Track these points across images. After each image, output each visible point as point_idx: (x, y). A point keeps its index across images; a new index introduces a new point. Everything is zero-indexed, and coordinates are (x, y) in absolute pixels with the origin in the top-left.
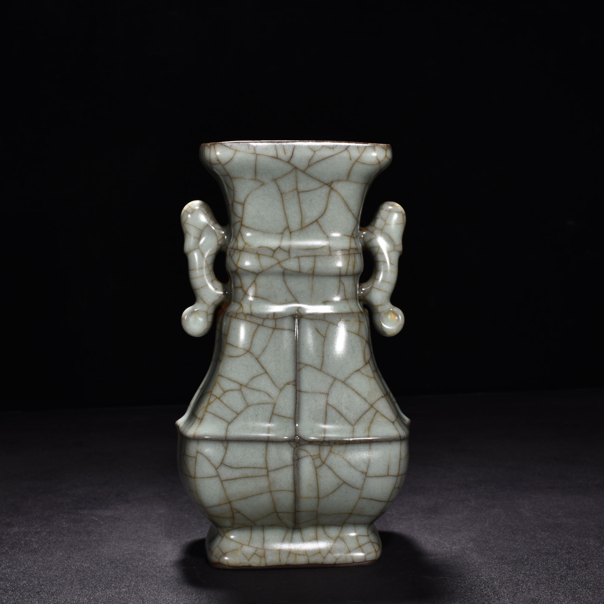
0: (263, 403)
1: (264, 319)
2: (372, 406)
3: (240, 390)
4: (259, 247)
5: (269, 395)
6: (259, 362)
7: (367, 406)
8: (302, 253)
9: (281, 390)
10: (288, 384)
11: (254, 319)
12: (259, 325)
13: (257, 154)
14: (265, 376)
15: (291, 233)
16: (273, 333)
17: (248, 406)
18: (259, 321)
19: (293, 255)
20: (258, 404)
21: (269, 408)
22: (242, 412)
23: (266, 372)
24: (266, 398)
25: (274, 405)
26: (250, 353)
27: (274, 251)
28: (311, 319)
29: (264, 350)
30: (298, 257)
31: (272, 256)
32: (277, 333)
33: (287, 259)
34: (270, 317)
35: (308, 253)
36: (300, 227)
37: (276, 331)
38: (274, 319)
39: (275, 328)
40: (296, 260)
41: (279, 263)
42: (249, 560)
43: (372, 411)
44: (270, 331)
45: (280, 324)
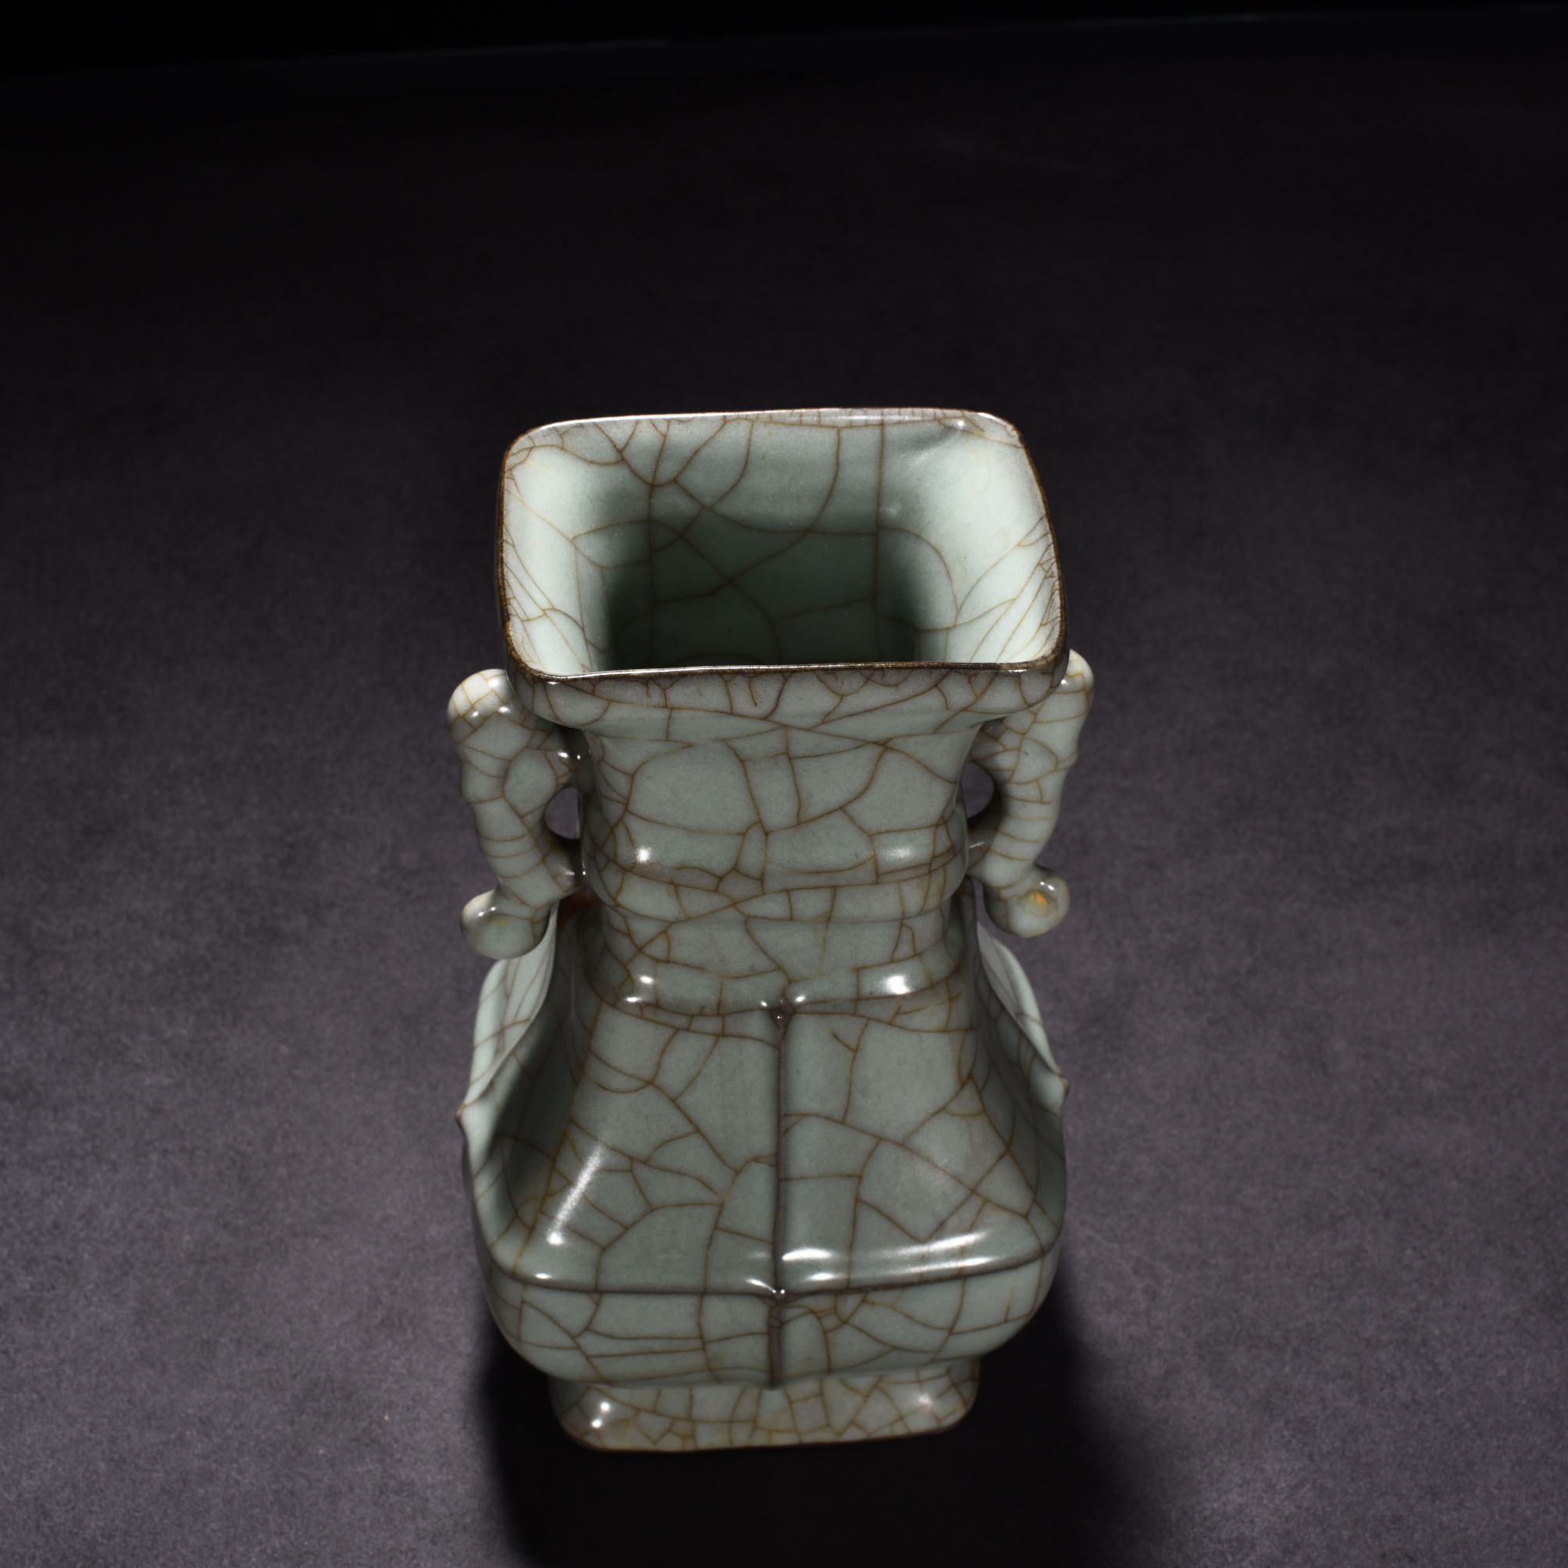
0: (693, 1204)
1: (692, 1016)
2: (973, 1192)
3: (630, 1171)
4: (678, 869)
5: (707, 1185)
6: (679, 1108)
7: (961, 1194)
8: (800, 881)
9: (737, 1172)
10: (756, 1159)
11: (664, 1017)
12: (677, 1030)
13: (672, 709)
14: (695, 1141)
15: (767, 834)
16: (715, 1045)
17: (651, 1209)
18: (680, 1021)
19: (772, 884)
20: (679, 1205)
21: (709, 1214)
22: (635, 1222)
23: (697, 1130)
24: (694, 1191)
25: (721, 1207)
26: (657, 1087)
27: (721, 879)
28: (821, 1013)
29: (691, 1082)
30: (788, 891)
31: (716, 890)
32: (726, 1045)
33: (757, 896)
34: (707, 1010)
35: (814, 881)
36: (795, 822)
37: (723, 1042)
38: (718, 1014)
39: (721, 1035)
40: (783, 898)
41: (734, 904)
42: (654, 1443)
43: (975, 1202)
44: (709, 1041)
45: (734, 1025)
